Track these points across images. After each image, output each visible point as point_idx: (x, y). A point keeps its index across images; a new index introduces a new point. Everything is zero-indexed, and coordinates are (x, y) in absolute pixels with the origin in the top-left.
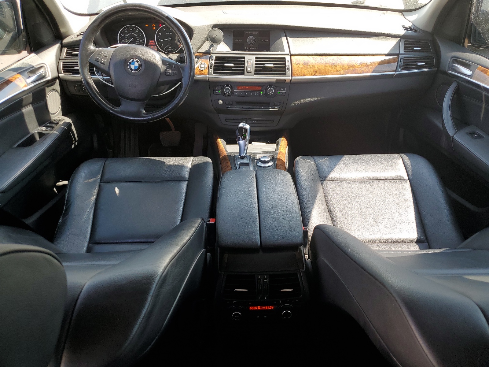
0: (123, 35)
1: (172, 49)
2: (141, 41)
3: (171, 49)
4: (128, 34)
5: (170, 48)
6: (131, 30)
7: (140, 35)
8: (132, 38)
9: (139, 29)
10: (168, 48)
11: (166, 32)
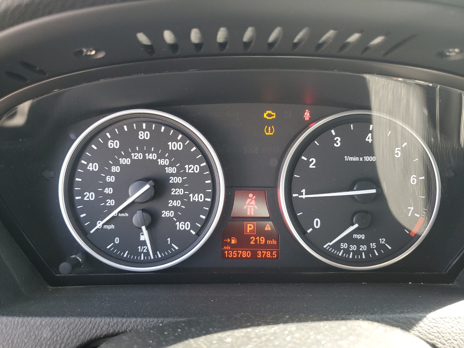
0: (93, 167)
1: (373, 245)
2: (197, 198)
3: (363, 248)
4: (123, 161)
5: (358, 242)
6: (143, 135)
7: (193, 169)
8: (146, 180)
9: (187, 135)
10: (348, 239)
11: (345, 149)
